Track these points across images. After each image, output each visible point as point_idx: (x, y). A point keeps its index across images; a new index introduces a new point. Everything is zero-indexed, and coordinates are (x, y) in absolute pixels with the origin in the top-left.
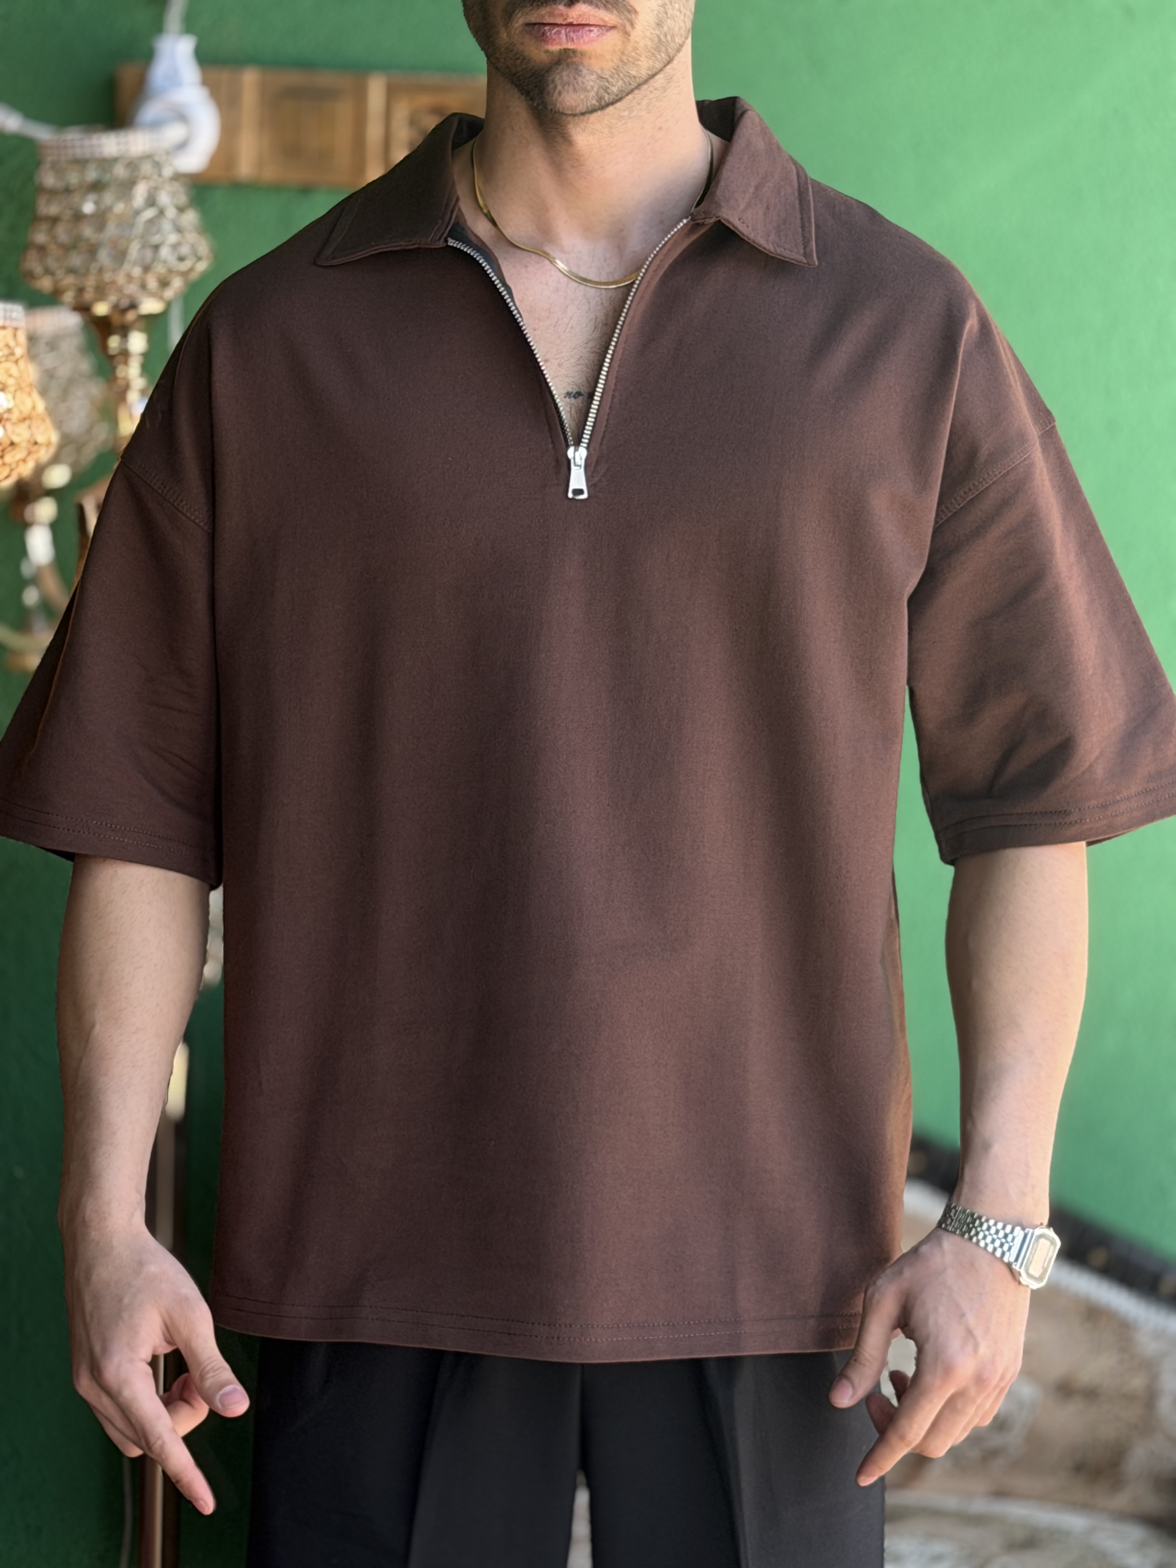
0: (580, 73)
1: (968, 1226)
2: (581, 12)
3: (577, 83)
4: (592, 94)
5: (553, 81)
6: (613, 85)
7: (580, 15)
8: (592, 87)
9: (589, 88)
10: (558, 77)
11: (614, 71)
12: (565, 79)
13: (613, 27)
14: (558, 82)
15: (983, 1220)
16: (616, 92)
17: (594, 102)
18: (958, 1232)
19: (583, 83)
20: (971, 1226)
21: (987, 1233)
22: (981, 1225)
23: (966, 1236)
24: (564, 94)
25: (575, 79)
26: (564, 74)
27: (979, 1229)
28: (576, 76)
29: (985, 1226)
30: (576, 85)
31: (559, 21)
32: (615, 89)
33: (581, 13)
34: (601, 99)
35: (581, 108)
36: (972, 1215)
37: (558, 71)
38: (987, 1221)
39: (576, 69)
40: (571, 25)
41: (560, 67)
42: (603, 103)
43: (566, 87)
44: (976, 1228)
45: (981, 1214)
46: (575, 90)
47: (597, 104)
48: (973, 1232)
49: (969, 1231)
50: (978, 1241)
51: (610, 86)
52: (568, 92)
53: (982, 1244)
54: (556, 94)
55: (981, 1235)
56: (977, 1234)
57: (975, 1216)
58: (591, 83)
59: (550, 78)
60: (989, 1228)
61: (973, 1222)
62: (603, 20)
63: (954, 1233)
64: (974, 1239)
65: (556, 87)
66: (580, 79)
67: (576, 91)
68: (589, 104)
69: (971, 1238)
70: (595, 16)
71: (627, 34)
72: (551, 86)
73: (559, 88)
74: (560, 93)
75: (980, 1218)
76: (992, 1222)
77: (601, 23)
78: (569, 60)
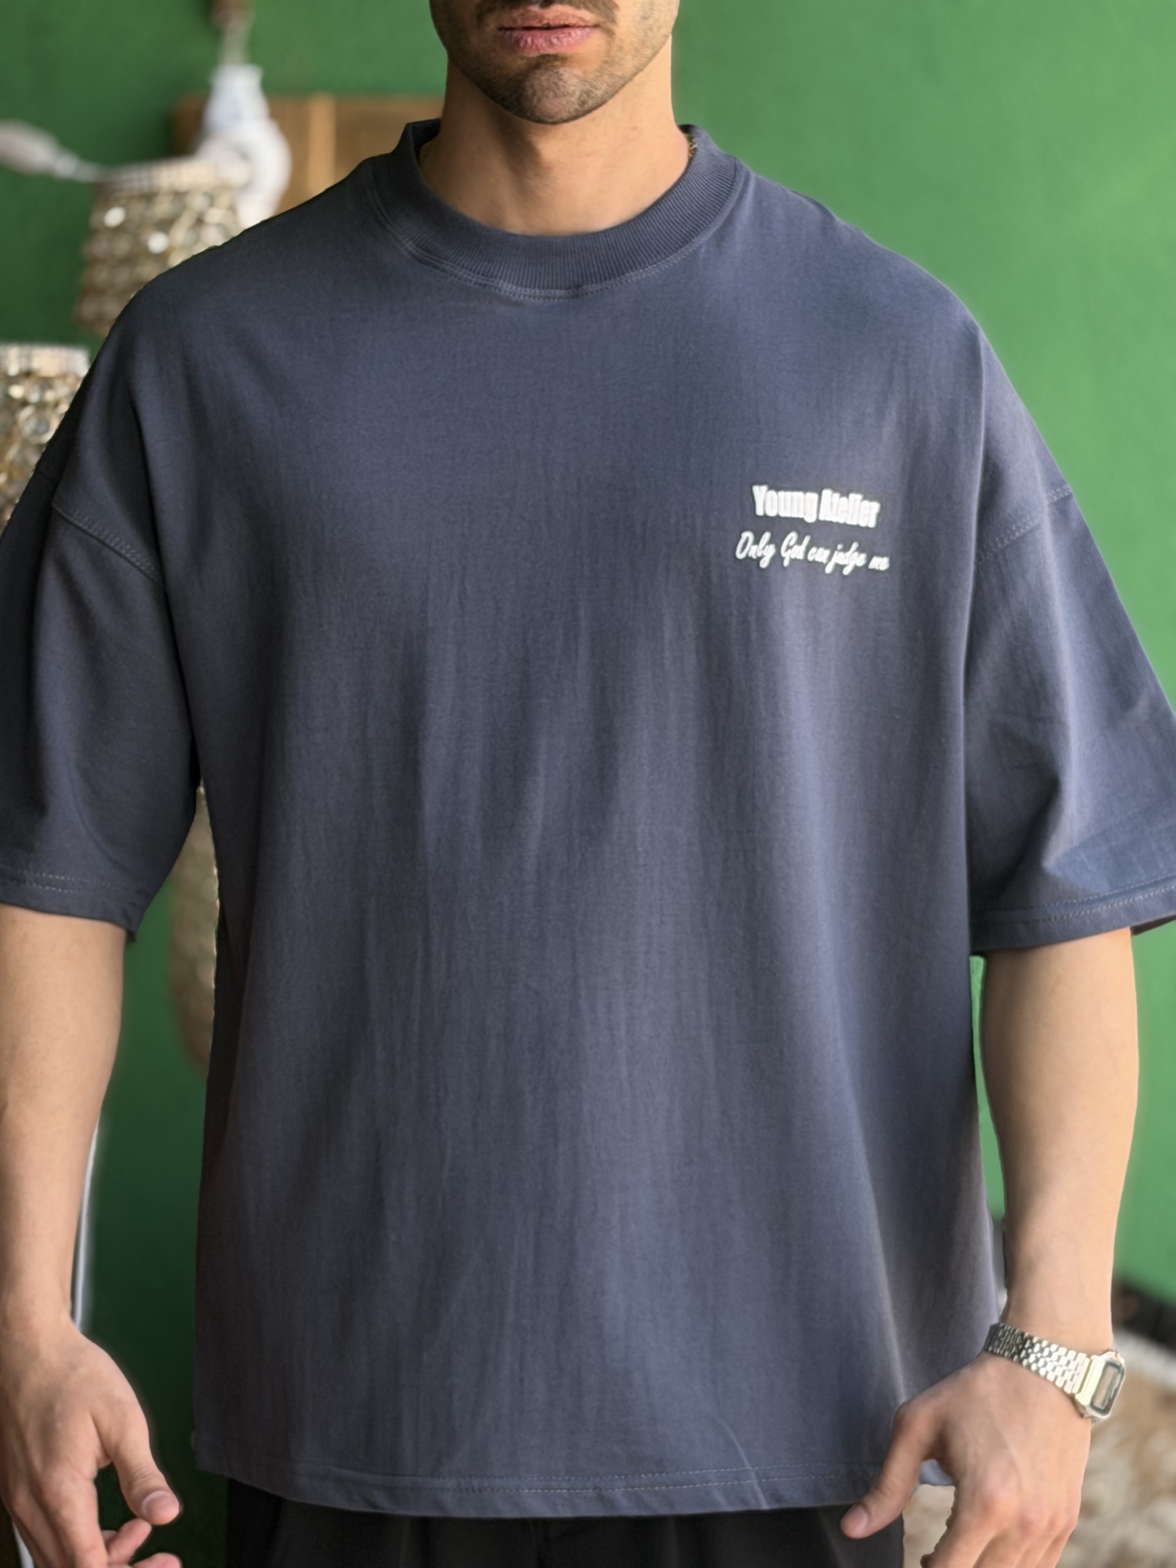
0: (561, 77)
1: (1018, 1346)
2: (557, 12)
3: (558, 89)
4: (574, 99)
5: (532, 86)
6: (596, 88)
7: (557, 17)
8: (574, 92)
9: (571, 92)
10: (537, 82)
11: (597, 74)
12: (545, 83)
13: (596, 26)
14: (537, 87)
15: (1035, 1340)
16: (599, 95)
17: (577, 106)
18: (1006, 1354)
19: (564, 87)
20: (1020, 1347)
21: (1039, 1355)
22: (1032, 1346)
23: (1016, 1357)
24: (544, 100)
25: (556, 84)
26: (543, 78)
27: (1030, 1351)
28: (557, 80)
29: (1037, 1348)
30: (557, 91)
31: (535, 23)
32: (599, 93)
33: (558, 14)
34: (583, 103)
35: (565, 115)
36: (1022, 1335)
37: (536, 76)
38: (1040, 1342)
39: (557, 73)
40: (548, 28)
41: (538, 72)
42: (586, 107)
43: (546, 92)
44: (1027, 1350)
45: (1032, 1334)
46: (556, 96)
47: (580, 109)
48: (1023, 1354)
49: (1019, 1353)
50: (1029, 1366)
51: (595, 91)
52: (547, 97)
53: (1034, 1367)
54: (535, 100)
55: (1032, 1358)
56: (1028, 1356)
57: (1026, 1335)
58: (572, 88)
59: (528, 84)
60: (1042, 1350)
61: (1024, 1343)
62: (582, 19)
63: (1003, 1355)
64: (1025, 1362)
65: (534, 93)
66: (561, 83)
67: (558, 97)
68: (572, 110)
69: (1020, 1361)
70: (574, 16)
71: (610, 33)
72: (530, 92)
73: (539, 94)
74: (540, 100)
75: (1031, 1338)
76: (1045, 1343)
77: (582, 24)
78: (549, 64)
